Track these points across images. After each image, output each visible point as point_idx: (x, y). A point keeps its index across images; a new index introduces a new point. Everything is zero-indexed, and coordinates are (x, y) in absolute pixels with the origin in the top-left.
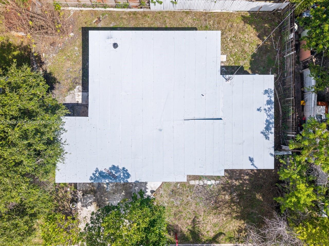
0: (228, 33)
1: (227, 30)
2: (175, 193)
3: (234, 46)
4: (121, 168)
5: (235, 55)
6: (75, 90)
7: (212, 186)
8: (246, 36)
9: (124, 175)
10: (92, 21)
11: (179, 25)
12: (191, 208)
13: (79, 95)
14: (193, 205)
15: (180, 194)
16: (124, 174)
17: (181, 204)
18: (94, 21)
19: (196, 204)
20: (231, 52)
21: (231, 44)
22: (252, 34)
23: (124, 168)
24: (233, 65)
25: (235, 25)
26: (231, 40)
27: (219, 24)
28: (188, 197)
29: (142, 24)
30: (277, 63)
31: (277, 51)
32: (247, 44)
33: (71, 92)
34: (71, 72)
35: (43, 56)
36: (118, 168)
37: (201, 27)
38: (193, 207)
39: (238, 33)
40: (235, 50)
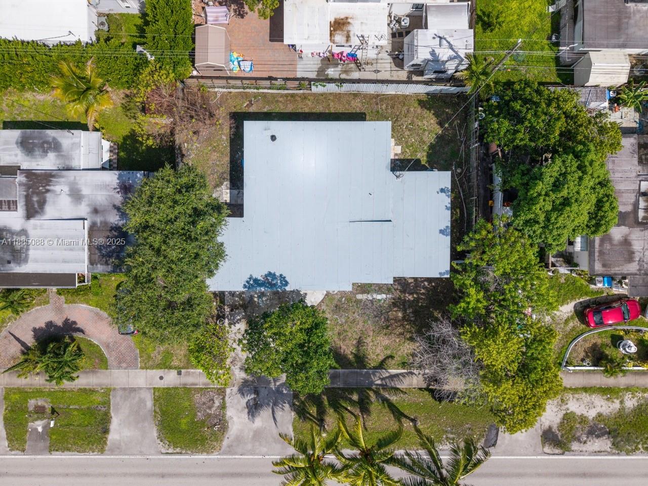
0: (404, 119)
1: (402, 116)
2: (339, 308)
3: (411, 135)
4: (278, 274)
5: (412, 145)
6: (222, 187)
7: (382, 301)
8: (425, 122)
9: (281, 283)
10: (242, 105)
11: (346, 109)
12: (358, 327)
13: (227, 193)
14: (361, 324)
15: (346, 310)
16: (281, 281)
17: (346, 322)
18: (245, 105)
19: (364, 322)
20: (407, 142)
21: (407, 133)
22: (432, 121)
23: (281, 275)
24: (410, 158)
25: (412, 110)
26: (407, 127)
27: (394, 108)
28: (354, 313)
29: (302, 108)
30: (462, 155)
31: (462, 142)
32: (427, 133)
33: (218, 189)
34: (218, 165)
35: (185, 147)
36: (274, 275)
37: (371, 112)
38: (360, 326)
39: (415, 119)
40: (411, 140)
